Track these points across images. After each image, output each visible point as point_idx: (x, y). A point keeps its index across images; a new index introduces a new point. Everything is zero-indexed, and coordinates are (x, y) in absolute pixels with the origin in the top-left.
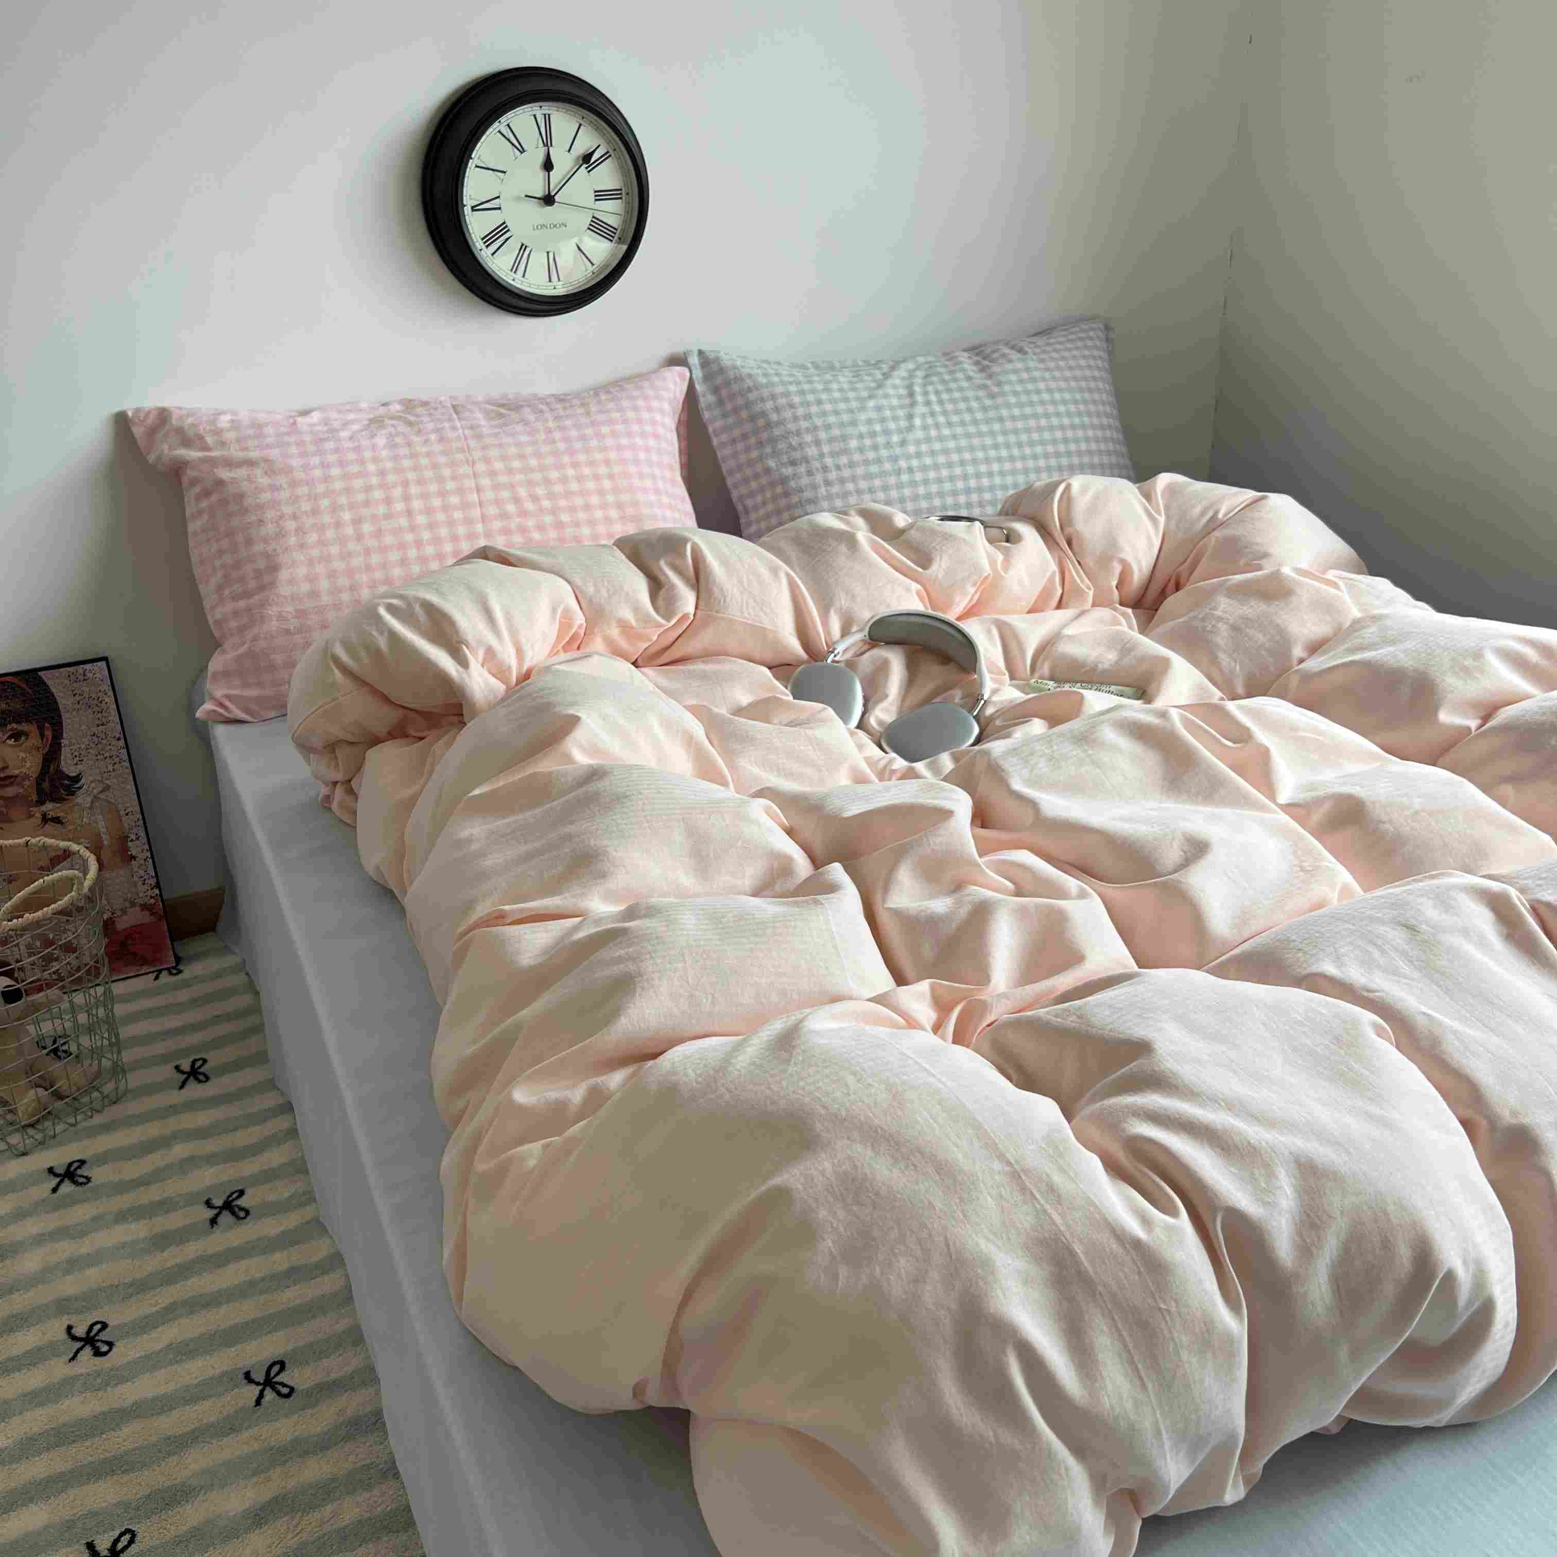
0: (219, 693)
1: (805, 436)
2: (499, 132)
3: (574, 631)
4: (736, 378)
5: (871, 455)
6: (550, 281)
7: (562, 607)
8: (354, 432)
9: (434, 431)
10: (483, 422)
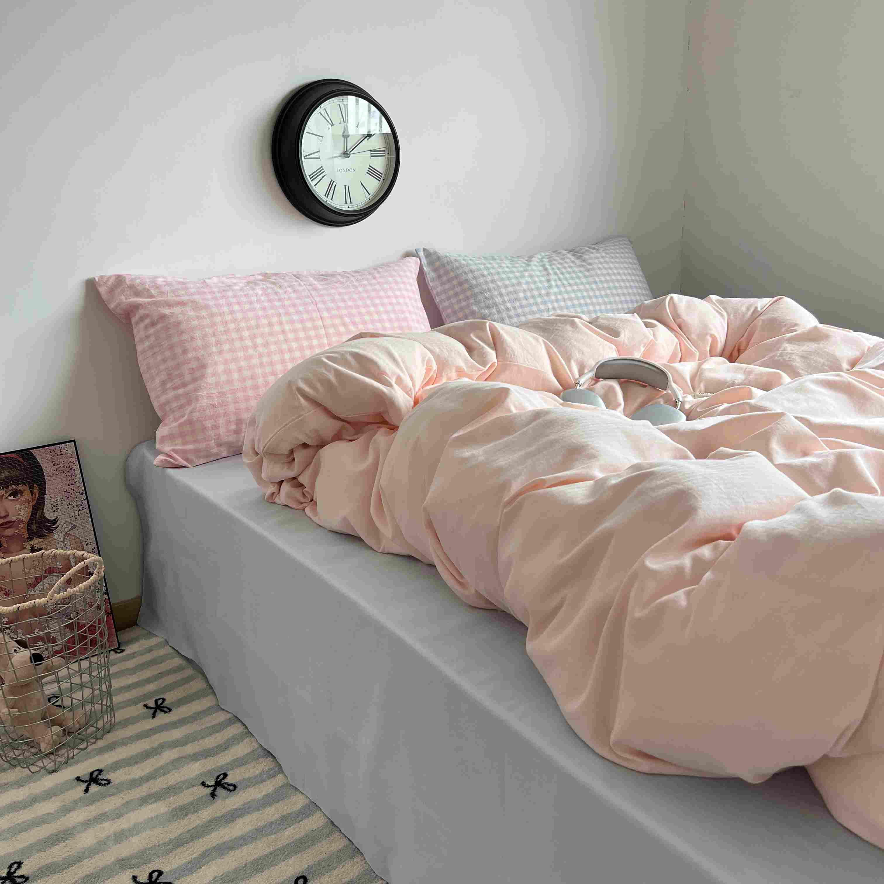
0: (167, 448)
2: (320, 113)
3: (431, 375)
4: (448, 262)
5: (532, 301)
6: (346, 203)
7: (427, 358)
8: (242, 287)
9: (289, 286)
10: (315, 282)
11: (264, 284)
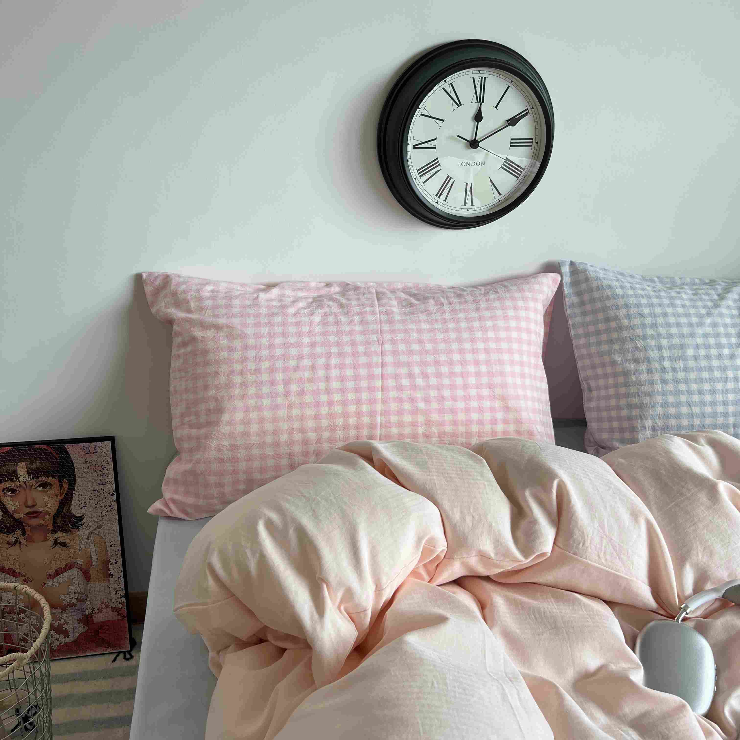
0: (168, 496)
1: (649, 341)
2: (444, 89)
3: (435, 555)
4: (598, 287)
6: (465, 205)
7: (427, 538)
8: (299, 310)
9: (358, 314)
10: (395, 310)
11: (329, 306)
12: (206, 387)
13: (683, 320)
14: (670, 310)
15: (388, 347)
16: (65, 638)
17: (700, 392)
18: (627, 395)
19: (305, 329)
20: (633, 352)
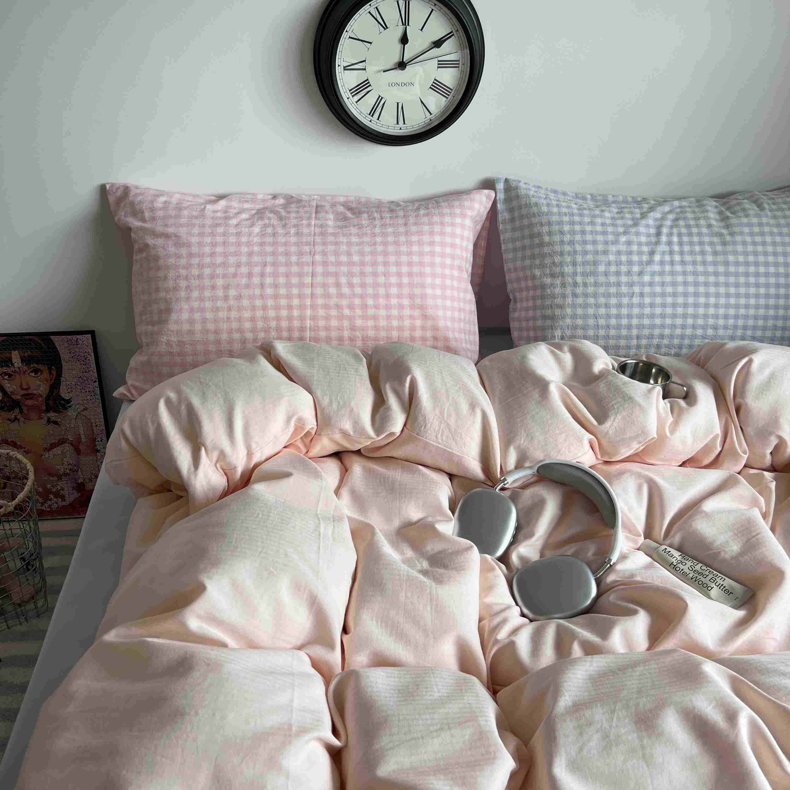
0: (130, 383)
1: (566, 257)
2: (369, 12)
4: (526, 204)
6: (398, 123)
8: (241, 221)
9: (295, 226)
10: (330, 223)
11: (269, 218)
12: (157, 290)
13: (600, 238)
14: (588, 228)
15: (318, 258)
16: (62, 501)
17: (607, 306)
18: (543, 307)
19: (244, 239)
20: (550, 267)
